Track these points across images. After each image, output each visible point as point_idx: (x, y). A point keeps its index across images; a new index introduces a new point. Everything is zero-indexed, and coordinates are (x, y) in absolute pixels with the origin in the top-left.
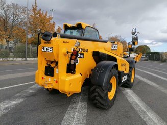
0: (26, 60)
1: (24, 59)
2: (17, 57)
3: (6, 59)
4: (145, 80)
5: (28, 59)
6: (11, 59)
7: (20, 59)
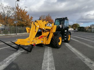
0: (16, 34)
1: (15, 34)
2: (12, 33)
3: (7, 35)
4: (74, 40)
5: (17, 34)
6: (9, 34)
7: (14, 34)
